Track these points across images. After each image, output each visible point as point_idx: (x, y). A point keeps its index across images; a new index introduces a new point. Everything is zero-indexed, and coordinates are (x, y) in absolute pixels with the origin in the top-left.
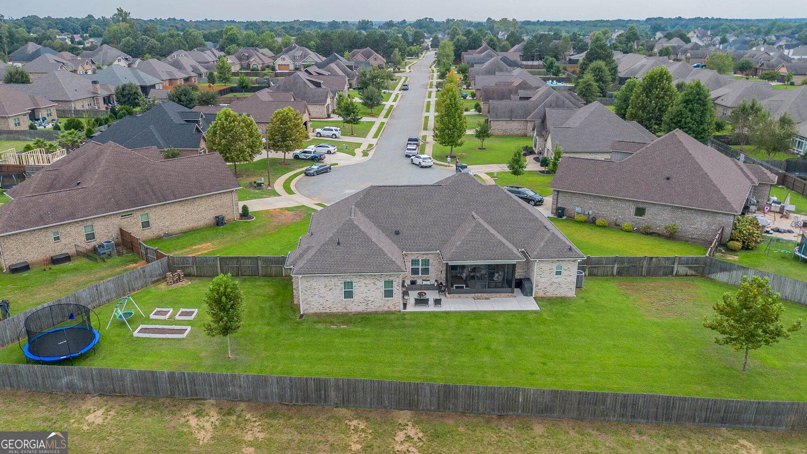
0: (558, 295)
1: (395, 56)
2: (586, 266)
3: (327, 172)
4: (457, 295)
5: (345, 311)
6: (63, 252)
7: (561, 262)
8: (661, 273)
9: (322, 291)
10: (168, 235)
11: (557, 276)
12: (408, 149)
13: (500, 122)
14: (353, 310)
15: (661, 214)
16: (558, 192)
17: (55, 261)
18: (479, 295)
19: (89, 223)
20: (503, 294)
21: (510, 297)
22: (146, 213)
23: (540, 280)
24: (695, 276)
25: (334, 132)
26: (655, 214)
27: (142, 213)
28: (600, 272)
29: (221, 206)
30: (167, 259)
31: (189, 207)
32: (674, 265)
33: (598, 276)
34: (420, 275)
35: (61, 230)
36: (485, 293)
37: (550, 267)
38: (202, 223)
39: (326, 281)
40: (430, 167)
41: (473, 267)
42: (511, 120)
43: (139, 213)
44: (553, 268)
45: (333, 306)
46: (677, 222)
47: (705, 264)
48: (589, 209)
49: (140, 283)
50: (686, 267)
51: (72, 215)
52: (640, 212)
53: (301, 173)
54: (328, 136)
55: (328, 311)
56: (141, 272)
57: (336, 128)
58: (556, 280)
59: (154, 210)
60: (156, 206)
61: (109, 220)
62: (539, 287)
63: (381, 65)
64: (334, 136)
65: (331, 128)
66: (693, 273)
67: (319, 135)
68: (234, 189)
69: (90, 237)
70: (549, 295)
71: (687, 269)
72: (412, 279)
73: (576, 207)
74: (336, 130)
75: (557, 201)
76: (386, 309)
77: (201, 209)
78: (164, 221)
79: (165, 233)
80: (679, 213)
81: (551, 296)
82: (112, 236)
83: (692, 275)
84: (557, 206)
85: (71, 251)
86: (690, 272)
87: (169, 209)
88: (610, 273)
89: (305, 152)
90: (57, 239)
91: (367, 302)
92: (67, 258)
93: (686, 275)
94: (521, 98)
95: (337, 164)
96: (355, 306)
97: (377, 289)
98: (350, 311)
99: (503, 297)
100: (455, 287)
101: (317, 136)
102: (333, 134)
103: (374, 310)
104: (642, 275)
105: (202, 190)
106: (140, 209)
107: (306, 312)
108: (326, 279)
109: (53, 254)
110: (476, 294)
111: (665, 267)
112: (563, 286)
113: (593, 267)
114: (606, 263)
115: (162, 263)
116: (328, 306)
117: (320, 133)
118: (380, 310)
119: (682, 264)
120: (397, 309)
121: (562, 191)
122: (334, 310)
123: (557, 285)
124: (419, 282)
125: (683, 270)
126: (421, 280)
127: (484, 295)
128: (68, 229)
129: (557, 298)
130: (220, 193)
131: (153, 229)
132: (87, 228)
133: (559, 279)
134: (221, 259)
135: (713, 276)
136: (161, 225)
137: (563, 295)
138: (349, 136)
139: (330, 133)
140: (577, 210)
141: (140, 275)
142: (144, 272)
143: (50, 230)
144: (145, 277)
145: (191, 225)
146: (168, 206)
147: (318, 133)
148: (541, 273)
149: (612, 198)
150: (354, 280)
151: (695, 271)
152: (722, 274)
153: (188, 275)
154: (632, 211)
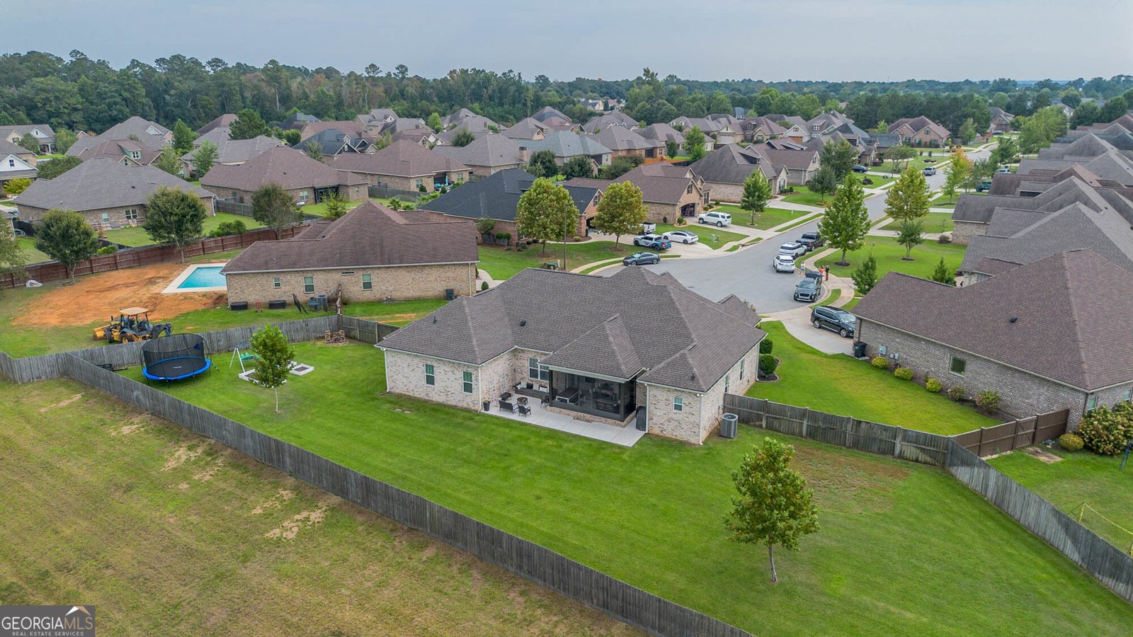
0: (679, 438)
1: (966, 129)
2: (762, 413)
3: (652, 263)
4: (558, 409)
5: (427, 398)
6: (282, 299)
7: (680, 393)
8: (875, 448)
9: (406, 370)
10: (391, 301)
11: (676, 411)
12: (782, 248)
13: (967, 226)
14: (434, 399)
15: (985, 373)
16: (861, 320)
17: (272, 306)
18: (582, 414)
19: (309, 275)
20: (609, 420)
21: (617, 425)
22: (369, 273)
23: (655, 411)
24: (932, 465)
25: (720, 219)
26: (977, 373)
27: (364, 272)
28: (782, 427)
29: (455, 279)
30: (336, 319)
31: (417, 275)
32: (895, 439)
33: (780, 432)
34: (539, 379)
35: (282, 277)
36: (588, 413)
37: (666, 397)
38: (430, 294)
39: (409, 359)
40: (793, 272)
41: (604, 383)
42: (985, 224)
43: (361, 273)
44: (671, 398)
45: (416, 390)
46: (1006, 390)
47: (946, 448)
48: (897, 351)
49: (301, 335)
50: (916, 447)
51: (294, 265)
52: (959, 366)
53: (619, 262)
54: (713, 224)
55: (411, 394)
56: (304, 325)
57: (723, 214)
58: (675, 417)
59: (377, 271)
60: (379, 268)
61: (329, 275)
62: (654, 421)
63: (935, 141)
64: (719, 225)
65: (718, 213)
66: (928, 459)
67: (701, 221)
68: (469, 262)
69: (310, 288)
70: (667, 434)
71: (918, 451)
72: (530, 382)
73: (881, 347)
74: (723, 217)
75: (860, 333)
76: (465, 405)
77: (432, 278)
78: (387, 284)
79: (387, 298)
80: (1008, 377)
81: (670, 436)
82: (330, 292)
83: (925, 463)
84: (859, 339)
85: (290, 299)
86: (922, 457)
87: (394, 273)
88: (797, 431)
89: (646, 238)
90: (278, 285)
91: (447, 393)
92: (282, 305)
93: (917, 461)
94: (1023, 194)
95: (679, 256)
96: (435, 394)
97: (455, 379)
98: (431, 399)
99: (609, 424)
100: (558, 399)
101: (699, 223)
102: (718, 222)
103: (454, 404)
104: (845, 445)
105: (434, 258)
106: (363, 268)
107: (392, 390)
108: (408, 357)
109: (273, 299)
110: (579, 413)
111: (880, 440)
112: (684, 426)
113: (773, 418)
114: (790, 415)
115: (329, 321)
116: (411, 389)
117: (702, 219)
118: (460, 405)
119: (908, 442)
120: (476, 408)
121: (865, 320)
122: (417, 395)
123: (676, 423)
124: (536, 387)
125: (910, 451)
126: (538, 385)
127: (588, 416)
128: (289, 277)
129: (676, 440)
130: (454, 264)
131: (375, 291)
132: (307, 280)
133: (679, 415)
134: (379, 326)
135: (953, 470)
136: (384, 288)
137: (684, 439)
138: (748, 226)
139: (715, 220)
140: (881, 349)
141: (302, 327)
142: (307, 325)
143: (272, 276)
144: (308, 331)
145: (418, 294)
146: (393, 270)
147: (700, 219)
148: (656, 402)
149: (924, 340)
150: (435, 364)
151: (931, 457)
152: (963, 468)
153: (349, 337)
154: (948, 362)
